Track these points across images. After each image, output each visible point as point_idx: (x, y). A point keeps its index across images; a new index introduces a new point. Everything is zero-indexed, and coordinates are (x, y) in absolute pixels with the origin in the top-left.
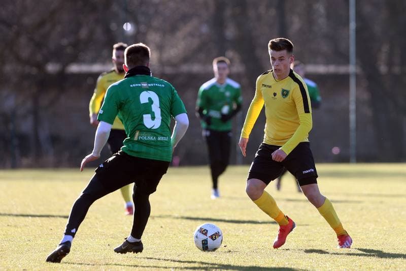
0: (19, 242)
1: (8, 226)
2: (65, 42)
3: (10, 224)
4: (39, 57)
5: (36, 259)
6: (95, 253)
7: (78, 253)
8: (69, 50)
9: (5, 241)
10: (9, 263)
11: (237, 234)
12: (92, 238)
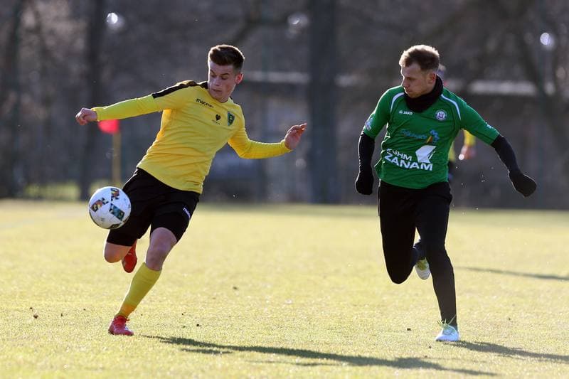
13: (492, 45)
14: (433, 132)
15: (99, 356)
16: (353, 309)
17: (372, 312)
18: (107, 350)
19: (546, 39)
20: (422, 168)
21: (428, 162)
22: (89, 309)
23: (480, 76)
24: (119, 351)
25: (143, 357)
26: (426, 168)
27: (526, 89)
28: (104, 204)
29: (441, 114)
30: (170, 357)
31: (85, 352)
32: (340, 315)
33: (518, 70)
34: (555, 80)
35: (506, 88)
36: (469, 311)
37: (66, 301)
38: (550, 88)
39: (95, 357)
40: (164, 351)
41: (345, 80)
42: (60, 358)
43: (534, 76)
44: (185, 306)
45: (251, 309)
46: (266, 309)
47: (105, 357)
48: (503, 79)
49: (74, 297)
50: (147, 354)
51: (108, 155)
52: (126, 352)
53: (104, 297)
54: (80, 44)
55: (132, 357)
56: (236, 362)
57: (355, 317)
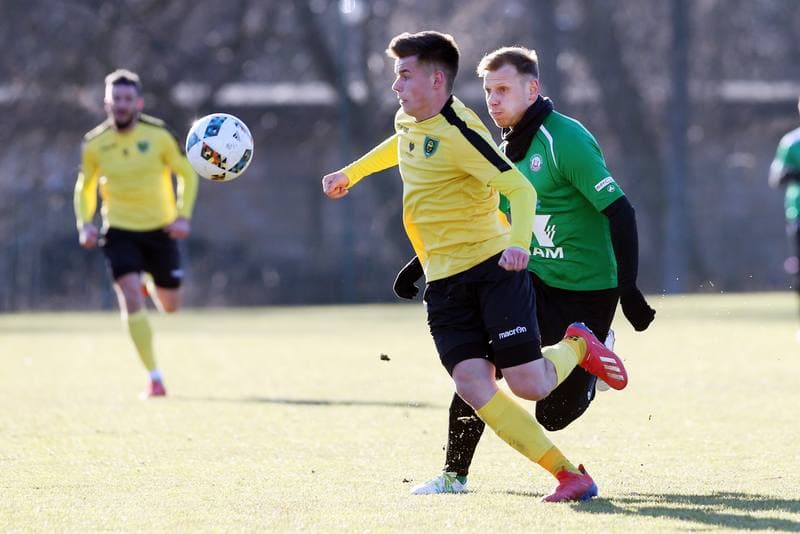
0: (122, 467)
1: (98, 432)
2: (215, 38)
3: (101, 429)
4: (160, 73)
5: (159, 503)
6: (283, 489)
7: (248, 488)
8: (224, 56)
9: (92, 466)
10: (100, 512)
11: (588, 446)
12: (277, 458)
13: (253, 21)
16: (34, 493)
20: (547, 256)
23: (236, 76)
26: (554, 256)
27: (317, 93)
28: (219, 166)
32: (12, 506)
33: (301, 61)
34: (367, 77)
35: (282, 94)
38: (358, 91)
43: (331, 72)
48: (275, 79)
57: (38, 508)
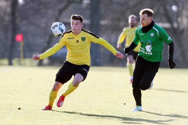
14: (149, 40)
15: (16, 120)
16: (106, 103)
17: (113, 104)
18: (18, 118)
19: (174, 8)
21: (150, 52)
22: (12, 104)
24: (23, 119)
25: (31, 121)
26: (150, 54)
29: (152, 34)
30: (41, 121)
31: (10, 119)
32: (101, 106)
33: (164, 18)
36: (147, 104)
37: (4, 101)
38: (175, 25)
39: (14, 121)
40: (38, 119)
41: (103, 23)
42: (2, 121)
43: (170, 21)
44: (46, 103)
45: (70, 104)
46: (75, 104)
47: (17, 121)
49: (6, 99)
50: (33, 119)
51: (18, 49)
52: (25, 119)
53: (17, 99)
54: (9, 10)
55: (27, 121)
56: (64, 123)
57: (107, 106)
